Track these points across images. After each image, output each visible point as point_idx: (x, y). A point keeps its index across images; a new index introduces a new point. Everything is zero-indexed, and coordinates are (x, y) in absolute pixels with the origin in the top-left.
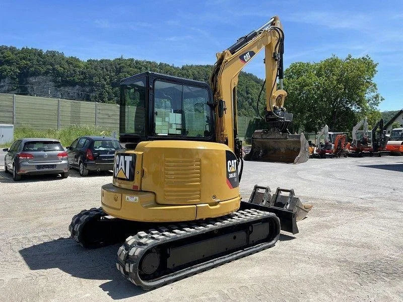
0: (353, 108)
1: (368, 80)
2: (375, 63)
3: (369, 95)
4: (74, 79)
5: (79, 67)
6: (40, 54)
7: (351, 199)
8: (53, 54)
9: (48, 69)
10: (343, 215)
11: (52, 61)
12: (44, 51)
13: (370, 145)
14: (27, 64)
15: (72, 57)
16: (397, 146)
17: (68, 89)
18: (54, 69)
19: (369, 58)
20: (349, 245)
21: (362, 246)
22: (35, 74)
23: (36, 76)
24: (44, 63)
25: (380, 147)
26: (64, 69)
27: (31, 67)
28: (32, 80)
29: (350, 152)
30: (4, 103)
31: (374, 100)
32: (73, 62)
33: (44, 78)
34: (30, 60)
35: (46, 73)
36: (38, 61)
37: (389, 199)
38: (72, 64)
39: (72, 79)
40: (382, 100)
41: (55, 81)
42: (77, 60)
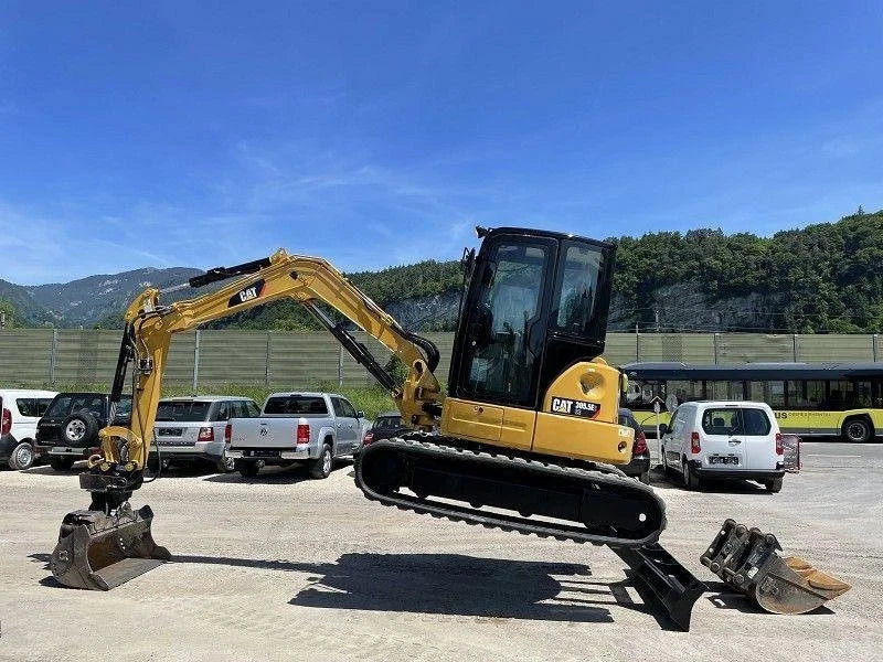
4: (745, 281)
5: (756, 252)
6: (674, 240)
8: (700, 236)
9: (693, 268)
11: (698, 250)
12: (683, 234)
14: (651, 264)
15: (740, 235)
17: (733, 303)
18: (702, 266)
22: (668, 280)
23: (669, 284)
24: (683, 258)
26: (724, 262)
27: (658, 269)
28: (663, 293)
32: (741, 244)
33: (685, 286)
34: (655, 256)
35: (689, 275)
36: (671, 255)
38: (739, 248)
39: (741, 280)
41: (705, 290)
42: (752, 239)
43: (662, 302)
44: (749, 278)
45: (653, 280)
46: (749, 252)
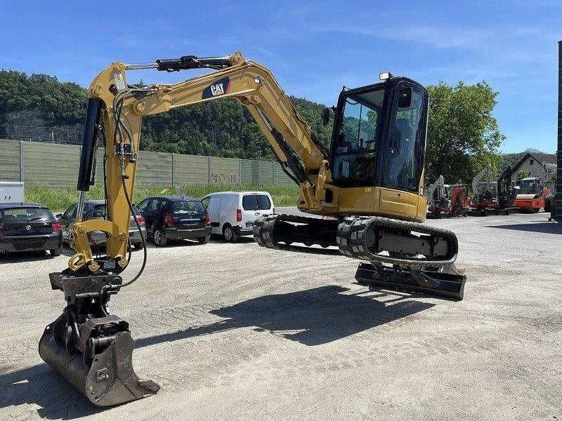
0: (467, 152)
1: (486, 115)
2: (494, 91)
3: (487, 134)
4: (73, 115)
5: (80, 97)
6: (22, 79)
7: (497, 263)
8: (41, 79)
9: (36, 101)
10: (497, 279)
11: (40, 88)
12: (29, 75)
13: (496, 200)
14: (4, 94)
15: (69, 84)
16: (529, 201)
17: (64, 129)
18: (43, 101)
19: (487, 86)
20: (517, 304)
21: (531, 305)
22: (16, 107)
23: (18, 110)
24: (29, 92)
25: (506, 202)
26: (58, 100)
27: (10, 98)
28: (13, 116)
29: (470, 209)
30: (9, 153)
31: (493, 139)
32: (70, 90)
33: (30, 113)
34: (7, 88)
35: (33, 106)
36: (20, 89)
37: (539, 262)
38: (68, 92)
39: (70, 114)
40: (503, 139)
41: (45, 118)
42: (77, 87)
43: (12, 122)
44: (75, 113)
45: (5, 105)
46: (75, 96)
